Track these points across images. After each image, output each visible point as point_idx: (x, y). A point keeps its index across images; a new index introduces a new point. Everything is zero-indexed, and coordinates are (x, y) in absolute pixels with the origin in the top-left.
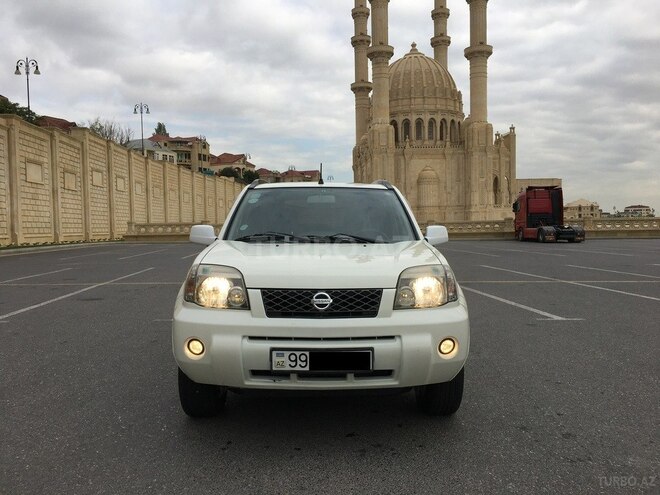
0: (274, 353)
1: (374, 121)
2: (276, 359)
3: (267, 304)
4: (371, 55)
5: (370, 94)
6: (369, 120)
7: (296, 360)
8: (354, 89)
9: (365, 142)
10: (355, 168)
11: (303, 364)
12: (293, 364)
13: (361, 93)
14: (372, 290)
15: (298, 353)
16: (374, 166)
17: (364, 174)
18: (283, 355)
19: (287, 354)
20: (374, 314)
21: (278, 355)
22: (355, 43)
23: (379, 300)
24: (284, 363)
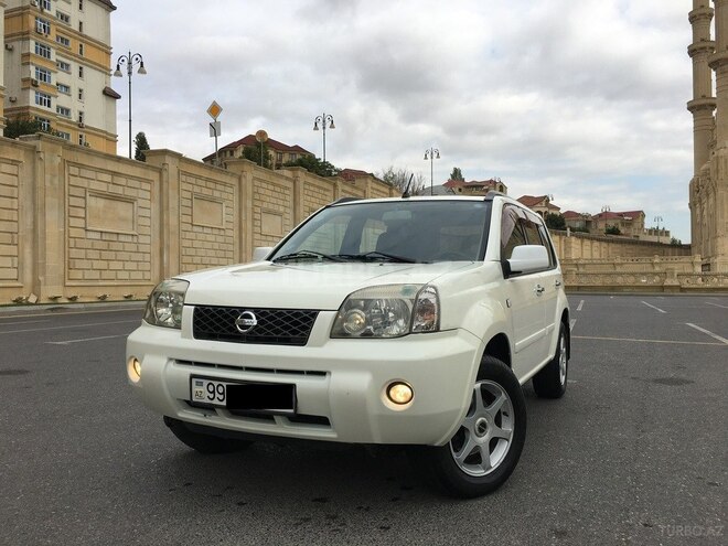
0: (194, 380)
1: (718, 146)
2: (196, 389)
3: (196, 322)
4: (714, 65)
5: (714, 113)
6: (712, 145)
7: (213, 392)
8: (692, 108)
9: (706, 173)
10: (692, 206)
11: (221, 397)
12: (211, 396)
13: (702, 112)
14: (307, 311)
15: (216, 383)
16: (719, 202)
17: (705, 213)
18: (201, 384)
19: (206, 382)
20: (302, 342)
21: (198, 384)
22: (692, 52)
23: (312, 323)
24: (202, 393)
